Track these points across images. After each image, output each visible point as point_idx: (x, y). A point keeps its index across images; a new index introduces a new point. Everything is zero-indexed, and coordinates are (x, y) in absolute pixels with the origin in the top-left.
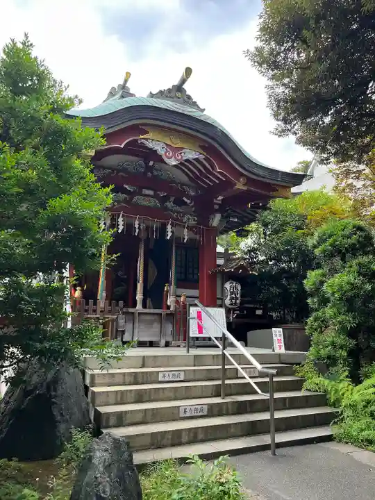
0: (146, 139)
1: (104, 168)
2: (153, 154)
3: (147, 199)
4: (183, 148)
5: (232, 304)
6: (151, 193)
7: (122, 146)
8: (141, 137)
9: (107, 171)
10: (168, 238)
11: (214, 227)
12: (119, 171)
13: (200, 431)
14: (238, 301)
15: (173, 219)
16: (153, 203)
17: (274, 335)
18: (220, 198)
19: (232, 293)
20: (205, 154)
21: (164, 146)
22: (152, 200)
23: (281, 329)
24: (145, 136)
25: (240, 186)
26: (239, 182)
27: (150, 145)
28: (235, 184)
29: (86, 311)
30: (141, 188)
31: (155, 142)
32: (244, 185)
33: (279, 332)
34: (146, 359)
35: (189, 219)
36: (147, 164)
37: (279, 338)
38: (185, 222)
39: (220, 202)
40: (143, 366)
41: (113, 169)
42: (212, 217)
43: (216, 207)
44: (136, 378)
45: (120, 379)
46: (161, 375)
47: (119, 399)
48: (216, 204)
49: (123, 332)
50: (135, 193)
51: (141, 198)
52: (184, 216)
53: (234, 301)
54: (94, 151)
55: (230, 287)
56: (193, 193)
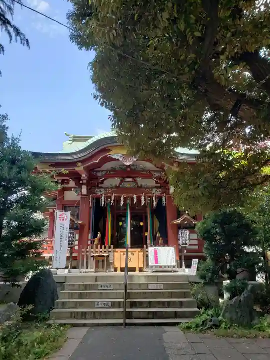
0: (111, 155)
1: (103, 171)
2: (118, 160)
3: (129, 183)
5: (183, 244)
6: (131, 180)
8: (108, 154)
9: (104, 173)
10: (143, 205)
12: (110, 171)
15: (145, 193)
16: (133, 185)
21: (122, 156)
22: (132, 184)
23: (198, 260)
24: (110, 153)
25: (175, 169)
27: (113, 157)
30: (124, 178)
31: (117, 155)
33: (196, 261)
34: (98, 278)
35: (156, 191)
37: (195, 266)
38: (154, 194)
40: (96, 281)
41: (107, 171)
44: (86, 287)
46: (100, 286)
50: (122, 182)
51: (125, 184)
52: (152, 191)
53: (184, 242)
54: (83, 167)
55: (182, 233)
56: (158, 175)
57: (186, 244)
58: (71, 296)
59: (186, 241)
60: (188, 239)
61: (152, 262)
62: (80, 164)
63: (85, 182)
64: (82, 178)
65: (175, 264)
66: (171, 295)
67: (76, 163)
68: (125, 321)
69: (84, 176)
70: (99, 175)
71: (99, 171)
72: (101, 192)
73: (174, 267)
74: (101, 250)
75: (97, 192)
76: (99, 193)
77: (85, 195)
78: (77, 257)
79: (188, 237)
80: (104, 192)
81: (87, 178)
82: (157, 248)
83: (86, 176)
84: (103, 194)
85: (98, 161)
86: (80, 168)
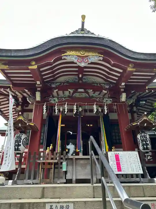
0: (66, 56)
1: (56, 83)
3: (81, 93)
4: (87, 56)
5: (144, 149)
6: (82, 90)
8: (63, 55)
10: (95, 112)
11: (123, 102)
12: (64, 83)
14: (148, 146)
15: (97, 102)
18: (123, 84)
19: (142, 141)
20: (103, 56)
21: (77, 57)
22: (84, 94)
24: (65, 54)
25: (130, 68)
26: (129, 66)
31: (71, 56)
32: (134, 67)
35: (107, 101)
36: (79, 77)
38: (105, 103)
39: (124, 87)
40: (43, 197)
41: (61, 83)
42: (121, 96)
43: (122, 90)
48: (122, 88)
49: (66, 172)
50: (74, 92)
51: (77, 94)
52: (103, 99)
53: (145, 147)
54: (37, 66)
55: (141, 137)
56: (107, 87)
57: (147, 148)
59: (147, 144)
60: (148, 142)
62: (33, 63)
63: (39, 89)
64: (37, 85)
69: (38, 83)
70: (53, 86)
71: (53, 83)
72: (54, 100)
73: (137, 175)
74: (52, 156)
75: (51, 100)
76: (53, 102)
79: (148, 140)
80: (57, 100)
81: (41, 86)
82: (117, 152)
83: (41, 84)
84: (56, 102)
85: (53, 61)
86: (34, 66)
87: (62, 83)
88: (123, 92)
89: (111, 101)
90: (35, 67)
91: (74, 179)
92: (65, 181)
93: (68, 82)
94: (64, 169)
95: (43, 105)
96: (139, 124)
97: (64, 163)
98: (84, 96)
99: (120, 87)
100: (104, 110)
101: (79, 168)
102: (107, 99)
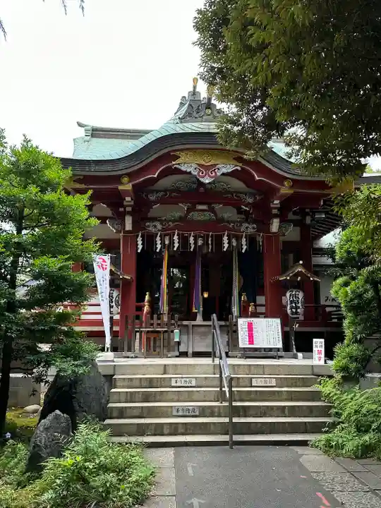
0: (179, 164)
1: (157, 191)
2: (190, 173)
3: (201, 214)
4: (215, 165)
5: (292, 313)
6: (205, 207)
7: (156, 176)
8: (174, 163)
9: (160, 194)
10: (225, 250)
12: (172, 191)
13: (180, 426)
14: (299, 310)
15: (229, 230)
16: (208, 216)
17: (314, 347)
18: (276, 202)
19: (291, 302)
20: (241, 165)
21: (197, 166)
22: (207, 214)
23: (323, 340)
24: (177, 162)
25: (285, 190)
26: (284, 185)
27: (183, 168)
28: (279, 189)
29: (152, 324)
30: (195, 204)
31: (188, 164)
32: (291, 187)
33: (321, 342)
34: (167, 367)
35: (247, 228)
36: (198, 180)
37: (320, 349)
38: (243, 232)
39: (279, 206)
40: (165, 373)
41: (165, 191)
42: (271, 223)
43: (275, 211)
44: (151, 383)
45: (137, 383)
46: (173, 380)
47: (129, 398)
48: (275, 208)
49: (179, 343)
50: (189, 210)
51: (196, 214)
52: (241, 225)
53: (294, 310)
54: (131, 185)
55: (290, 296)
56: (250, 200)
57: (296, 313)
58: (131, 397)
59: (297, 308)
60: (300, 305)
61: (243, 342)
62: (126, 180)
63: (129, 209)
64: (125, 203)
65: (280, 345)
66: (291, 396)
67: (120, 177)
68: (231, 438)
69: (128, 199)
70: (152, 198)
71: (152, 192)
72: (155, 226)
74: (159, 322)
75: (149, 226)
76: (152, 230)
77: (129, 232)
78: (118, 332)
79: (300, 301)
80: (159, 227)
81: (132, 203)
82: (252, 319)
83: (132, 199)
84: (159, 230)
85: (157, 174)
86: (127, 186)
87: (169, 190)
88: (276, 216)
89: (254, 228)
90: (129, 187)
91: (190, 351)
92: (178, 354)
93: (177, 190)
94: (177, 339)
95: (137, 236)
96: (288, 278)
97: (176, 331)
98: (207, 218)
99: (272, 206)
100: (242, 245)
101: (197, 338)
102: (247, 225)
